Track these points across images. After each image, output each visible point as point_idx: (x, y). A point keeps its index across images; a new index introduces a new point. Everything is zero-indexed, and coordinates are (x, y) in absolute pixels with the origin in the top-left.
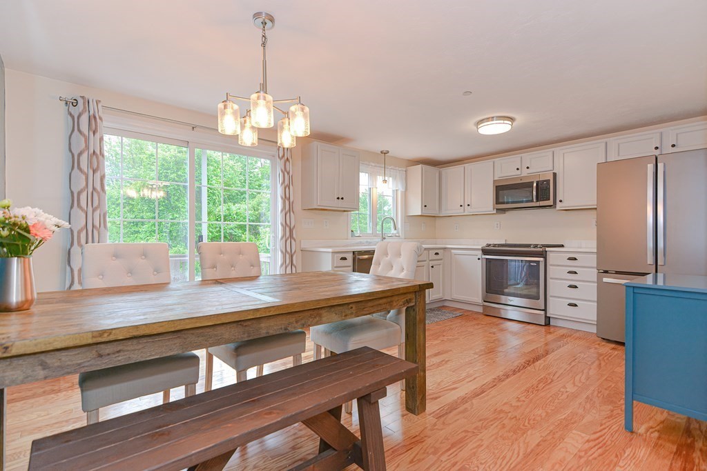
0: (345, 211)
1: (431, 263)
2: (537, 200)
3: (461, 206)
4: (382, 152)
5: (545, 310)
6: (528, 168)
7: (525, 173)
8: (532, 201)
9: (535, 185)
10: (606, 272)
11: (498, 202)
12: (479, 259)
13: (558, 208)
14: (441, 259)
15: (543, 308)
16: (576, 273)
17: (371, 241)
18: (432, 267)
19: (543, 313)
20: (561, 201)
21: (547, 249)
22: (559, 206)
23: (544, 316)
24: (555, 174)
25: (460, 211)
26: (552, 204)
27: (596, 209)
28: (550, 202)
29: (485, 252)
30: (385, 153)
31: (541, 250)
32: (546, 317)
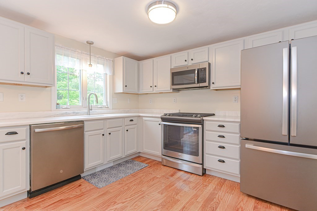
0: (46, 87)
1: (126, 128)
2: (198, 82)
3: (151, 87)
4: (87, 42)
5: (202, 164)
6: (192, 60)
7: (190, 63)
8: (194, 83)
9: (196, 72)
10: (247, 139)
11: (173, 84)
12: (160, 124)
13: (211, 88)
14: (136, 124)
15: (201, 163)
16: (224, 137)
17: (79, 111)
18: (127, 131)
19: (201, 166)
20: (213, 83)
21: (204, 118)
22: (212, 87)
23: (201, 169)
24: (209, 64)
25: (150, 90)
26: (208, 85)
27: (240, 89)
28: (206, 84)
29: (163, 119)
30: (91, 43)
31: (199, 119)
32: (203, 168)
